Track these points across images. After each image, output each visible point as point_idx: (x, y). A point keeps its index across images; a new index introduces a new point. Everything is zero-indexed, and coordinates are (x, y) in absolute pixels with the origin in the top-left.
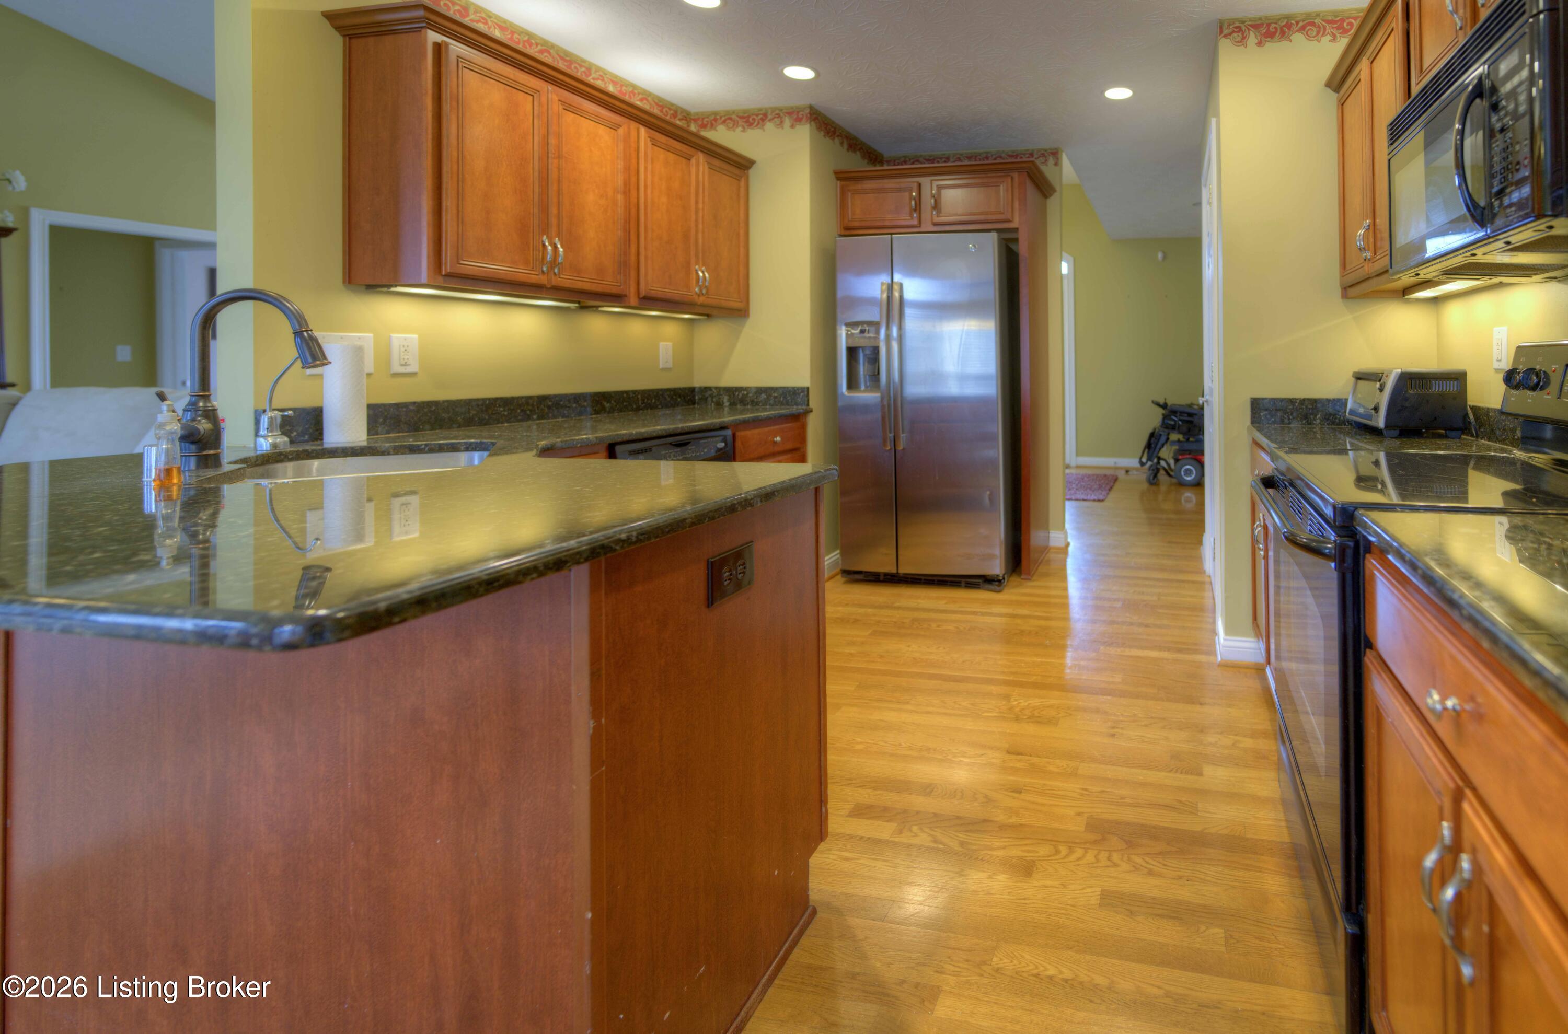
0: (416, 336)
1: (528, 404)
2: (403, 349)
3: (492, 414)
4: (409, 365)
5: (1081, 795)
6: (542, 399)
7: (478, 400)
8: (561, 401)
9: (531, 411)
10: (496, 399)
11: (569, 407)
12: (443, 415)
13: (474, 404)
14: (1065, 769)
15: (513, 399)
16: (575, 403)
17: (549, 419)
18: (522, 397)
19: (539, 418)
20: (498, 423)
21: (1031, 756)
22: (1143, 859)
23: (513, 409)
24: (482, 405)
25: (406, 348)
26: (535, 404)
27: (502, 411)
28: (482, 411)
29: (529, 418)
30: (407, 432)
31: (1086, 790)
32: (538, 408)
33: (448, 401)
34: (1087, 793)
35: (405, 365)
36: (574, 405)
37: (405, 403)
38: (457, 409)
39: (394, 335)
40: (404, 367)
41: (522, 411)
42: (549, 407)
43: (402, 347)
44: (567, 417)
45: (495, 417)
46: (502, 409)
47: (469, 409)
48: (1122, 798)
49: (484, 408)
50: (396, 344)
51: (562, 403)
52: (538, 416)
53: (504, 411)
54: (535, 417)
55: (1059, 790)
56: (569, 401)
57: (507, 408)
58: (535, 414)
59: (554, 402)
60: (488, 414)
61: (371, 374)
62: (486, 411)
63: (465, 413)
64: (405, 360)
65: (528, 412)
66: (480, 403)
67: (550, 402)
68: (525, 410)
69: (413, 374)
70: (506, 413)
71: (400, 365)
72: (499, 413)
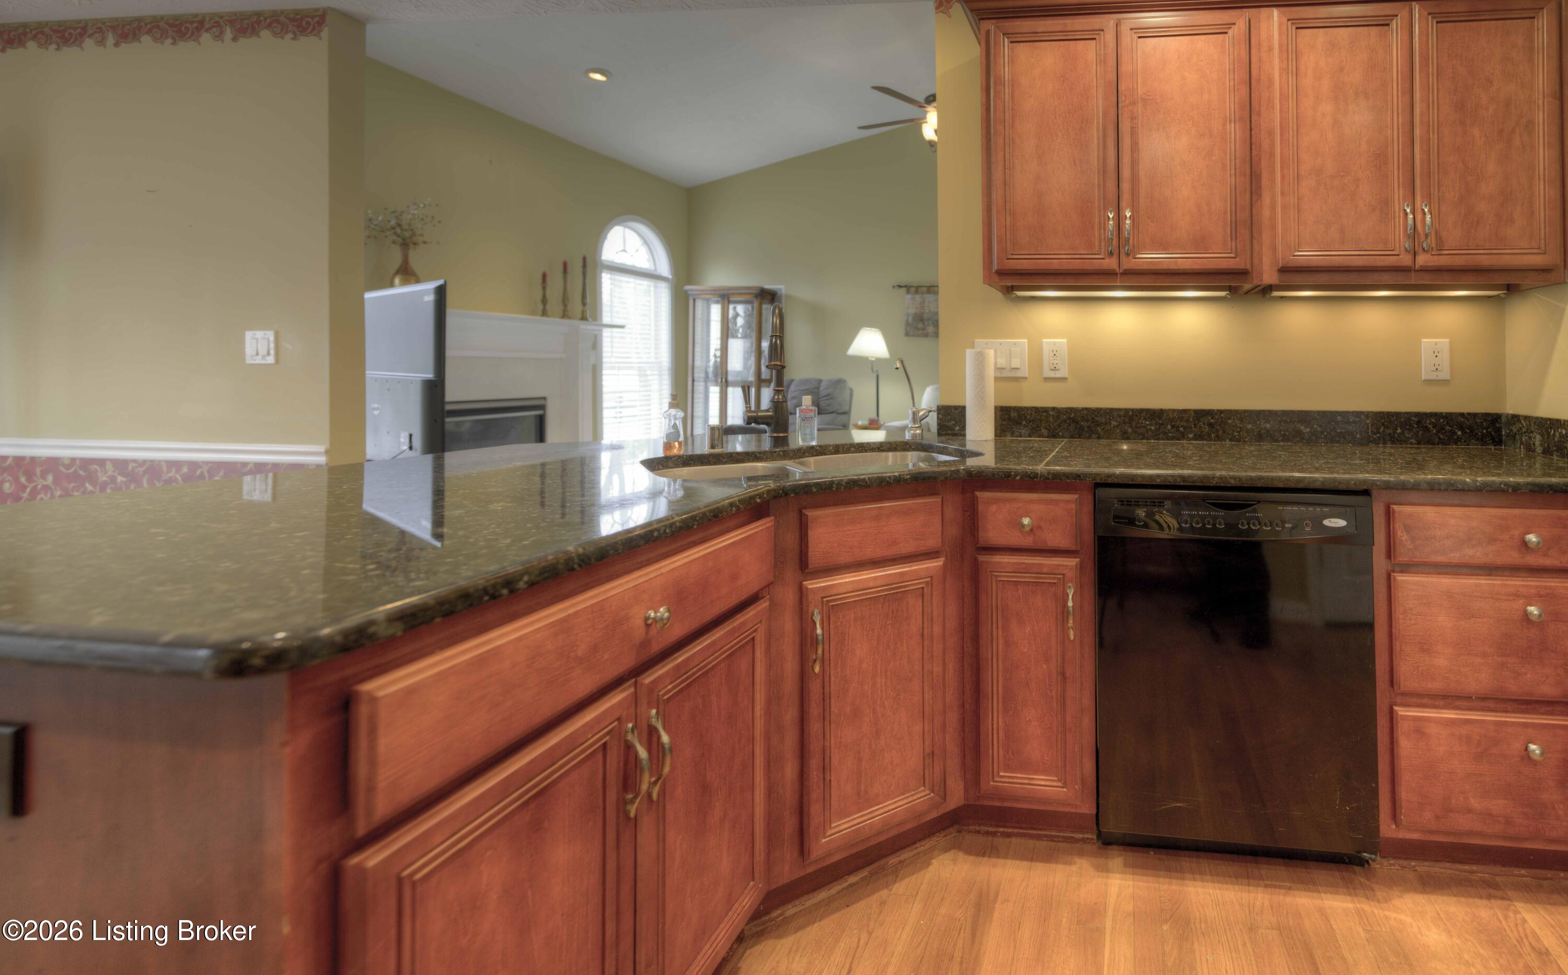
0: (1065, 340)
2: (1052, 354)
3: (1137, 428)
4: (1058, 370)
6: (1201, 414)
7: (1119, 410)
8: (1230, 419)
9: (1185, 428)
10: (1141, 411)
11: (1241, 428)
12: (1082, 423)
13: (1115, 414)
15: (1162, 411)
17: (1211, 440)
18: (1174, 411)
19: (1195, 438)
20: (1143, 439)
23: (1162, 424)
24: (1125, 416)
25: (1055, 353)
26: (1191, 420)
27: (1148, 425)
28: (1124, 423)
29: (1183, 436)
30: (1047, 437)
32: (1195, 425)
33: (1086, 409)
35: (1055, 369)
37: (1046, 408)
38: (1097, 419)
39: (1044, 340)
40: (1054, 372)
41: (1173, 427)
42: (1211, 425)
43: (1051, 352)
44: (1239, 441)
46: (1147, 423)
47: (1110, 419)
49: (1127, 420)
50: (1046, 349)
51: (1230, 421)
52: (1195, 435)
53: (1151, 425)
54: (1191, 436)
57: (1154, 422)
58: (1191, 432)
59: (1218, 419)
60: (1131, 426)
61: (1026, 378)
62: (1129, 423)
63: (1106, 424)
64: (1055, 365)
65: (1181, 429)
66: (1122, 413)
67: (1212, 418)
68: (1178, 427)
69: (1063, 379)
70: (1153, 428)
71: (1051, 370)
72: (1144, 427)
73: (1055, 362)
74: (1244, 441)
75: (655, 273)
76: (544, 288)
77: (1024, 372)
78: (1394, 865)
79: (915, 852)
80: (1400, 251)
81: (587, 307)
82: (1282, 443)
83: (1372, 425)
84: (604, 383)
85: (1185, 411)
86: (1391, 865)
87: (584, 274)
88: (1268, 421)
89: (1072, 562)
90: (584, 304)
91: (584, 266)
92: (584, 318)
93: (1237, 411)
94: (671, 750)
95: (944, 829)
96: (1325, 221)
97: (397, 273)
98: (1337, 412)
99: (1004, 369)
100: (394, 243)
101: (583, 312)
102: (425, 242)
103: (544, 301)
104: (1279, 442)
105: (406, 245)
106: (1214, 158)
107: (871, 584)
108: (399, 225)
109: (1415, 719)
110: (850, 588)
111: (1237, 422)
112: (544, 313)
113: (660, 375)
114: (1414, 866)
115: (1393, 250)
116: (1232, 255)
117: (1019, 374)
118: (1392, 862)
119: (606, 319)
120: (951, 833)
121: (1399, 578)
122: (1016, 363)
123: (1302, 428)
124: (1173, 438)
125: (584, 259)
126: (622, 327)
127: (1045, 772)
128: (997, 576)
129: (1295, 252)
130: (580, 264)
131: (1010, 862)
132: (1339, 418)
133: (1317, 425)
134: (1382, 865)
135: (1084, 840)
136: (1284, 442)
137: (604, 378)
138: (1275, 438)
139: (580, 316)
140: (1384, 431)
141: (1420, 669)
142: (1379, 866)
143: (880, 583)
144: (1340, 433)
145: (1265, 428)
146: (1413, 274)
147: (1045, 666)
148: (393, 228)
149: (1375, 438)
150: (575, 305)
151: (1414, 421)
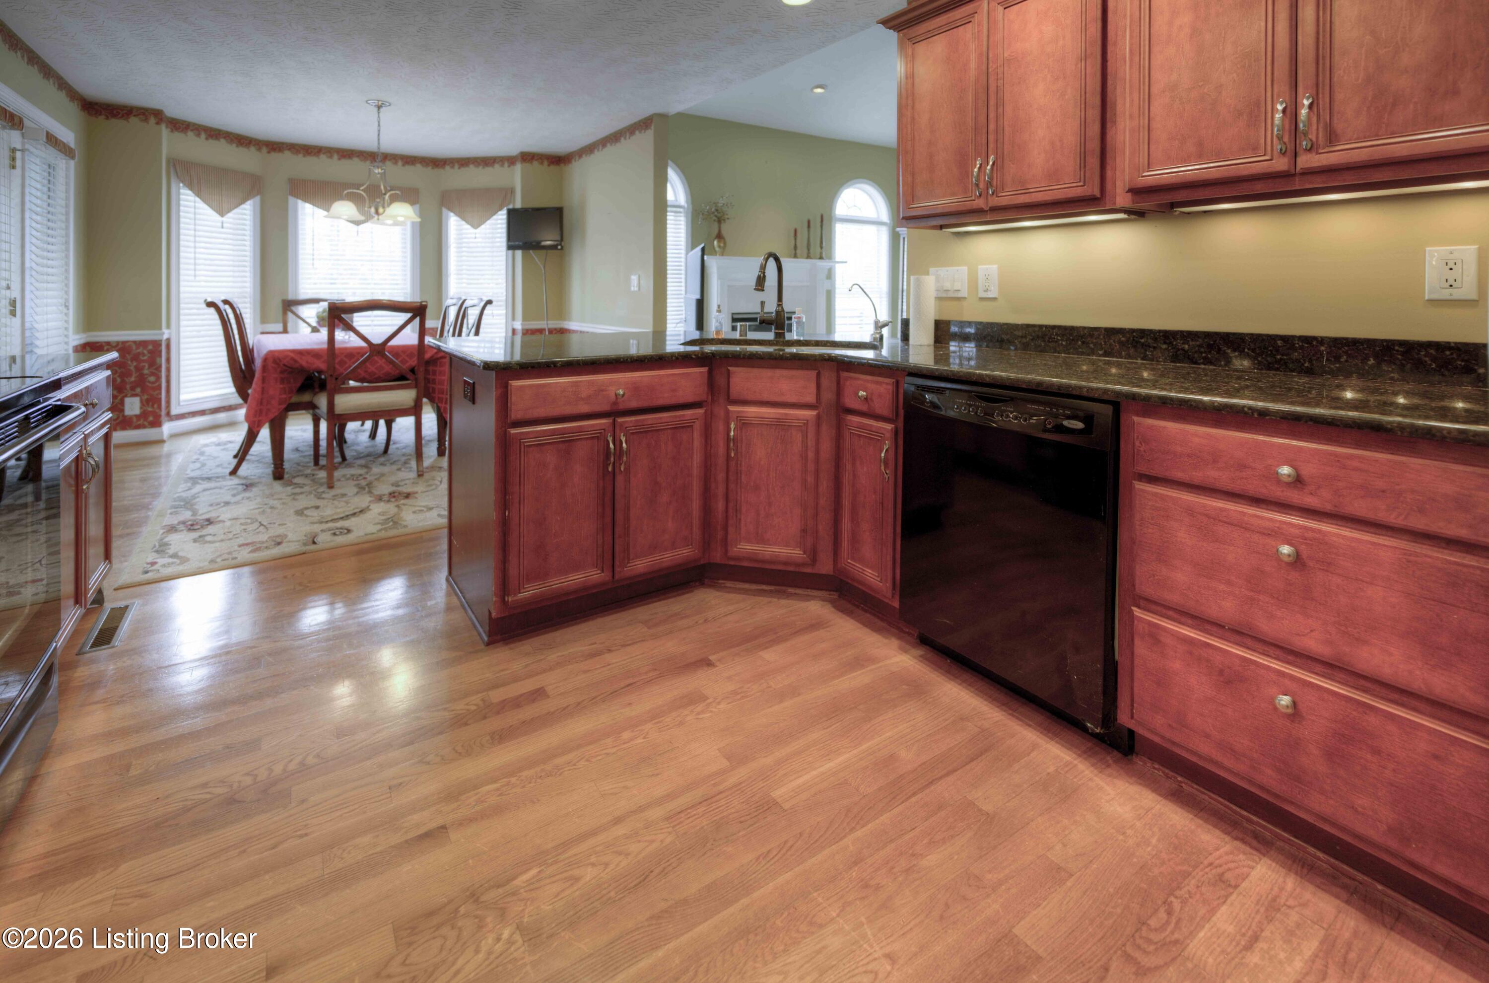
0: (995, 267)
1: (1091, 336)
3: (1049, 341)
4: (991, 291)
5: (306, 826)
6: (1112, 332)
7: (1035, 326)
8: (1144, 338)
9: (1095, 344)
10: (1054, 327)
11: (1154, 348)
12: (1003, 336)
13: (1031, 329)
14: (344, 850)
15: (1072, 328)
16: (1165, 343)
17: (1123, 358)
18: (1084, 328)
19: (1105, 355)
20: (1055, 352)
21: (406, 841)
22: (213, 794)
23: (1073, 340)
24: (1039, 331)
25: (987, 277)
26: (1102, 337)
27: (1060, 340)
29: (1093, 352)
31: (301, 836)
32: (1105, 342)
33: (1006, 324)
34: (299, 833)
35: (988, 290)
36: (1164, 346)
39: (979, 267)
40: (987, 293)
41: (1083, 343)
42: (1122, 343)
43: (984, 277)
44: (1152, 360)
45: (1052, 345)
46: (1059, 338)
48: (244, 851)
50: (980, 274)
52: (1105, 352)
53: (1062, 340)
54: (1101, 352)
55: (341, 816)
56: (1155, 339)
58: (1101, 349)
59: (1130, 338)
60: (1044, 341)
61: (965, 298)
62: (1043, 338)
63: (1022, 337)
64: (987, 287)
65: (1091, 346)
66: (1036, 329)
67: (1123, 337)
68: (1088, 343)
69: (995, 299)
70: (1064, 343)
71: (985, 291)
72: (1056, 342)
73: (987, 284)
74: (1158, 361)
75: (879, 220)
76: (795, 239)
77: (964, 293)
78: (1158, 770)
79: (806, 593)
80: (1272, 156)
81: (823, 249)
82: (1203, 366)
83: (1328, 353)
84: (837, 304)
85: (1096, 329)
86: (1154, 768)
87: (822, 226)
88: (1187, 342)
89: (889, 427)
90: (821, 248)
91: (822, 221)
92: (821, 258)
93: (1151, 331)
94: (626, 453)
95: (830, 591)
96: (1179, 137)
97: (715, 238)
98: (1277, 336)
99: (948, 291)
100: (714, 220)
101: (821, 253)
102: (728, 219)
103: (795, 247)
104: (1199, 364)
105: (720, 221)
106: (1067, 97)
107: (766, 416)
108: (717, 210)
109: (1150, 624)
110: (753, 415)
111: (1150, 341)
112: (795, 256)
113: (881, 298)
114: (1181, 782)
115: (1264, 155)
116: (1081, 184)
117: (959, 295)
118: (1157, 766)
119: (837, 259)
120: (834, 595)
121: (1137, 486)
122: (957, 286)
123: (1229, 351)
124: (1082, 353)
125: (822, 217)
126: (846, 262)
127: (871, 568)
128: (850, 429)
129: (1143, 172)
130: (819, 220)
131: (852, 621)
132: (1279, 343)
133: (1248, 349)
134: (1146, 764)
135: (909, 634)
136: (1205, 364)
137: (837, 299)
138: (1194, 360)
139: (818, 256)
140: (1347, 361)
141: (1156, 578)
142: (1141, 763)
143: (771, 416)
144: (1281, 359)
145: (1183, 349)
146: (1297, 179)
147: (874, 496)
148: (713, 213)
149: (1331, 369)
150: (815, 249)
151: (1397, 351)
